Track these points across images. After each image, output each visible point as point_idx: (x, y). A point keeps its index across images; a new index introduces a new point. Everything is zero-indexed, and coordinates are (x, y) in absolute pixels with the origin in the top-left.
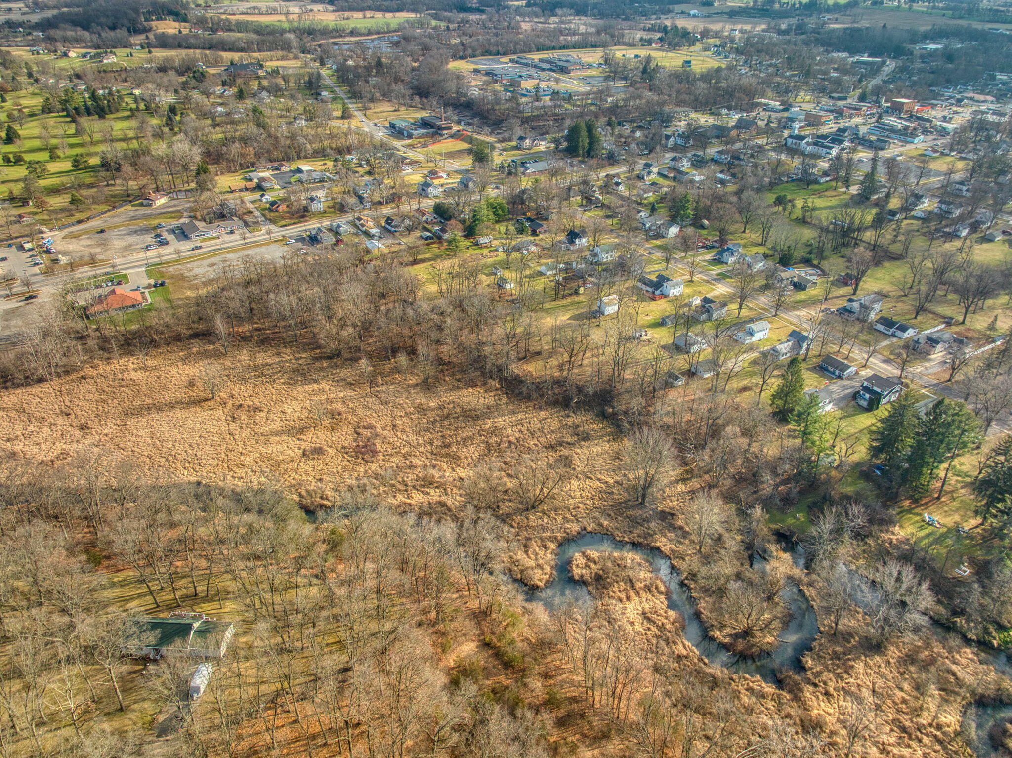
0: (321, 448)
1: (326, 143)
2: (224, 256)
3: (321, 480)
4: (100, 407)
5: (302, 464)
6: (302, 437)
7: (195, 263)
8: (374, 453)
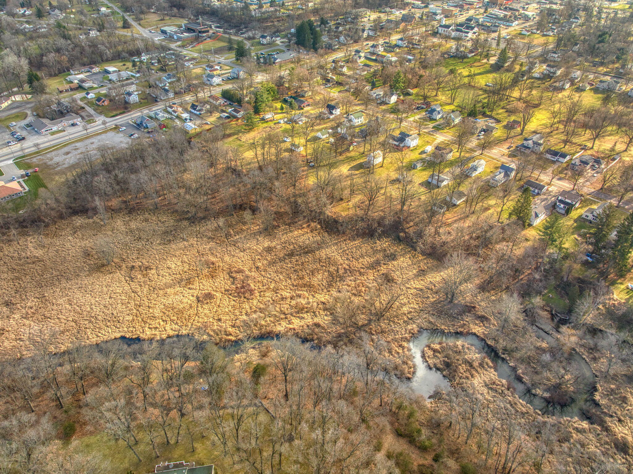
0: (210, 294)
1: (120, 48)
2: (73, 145)
3: (220, 320)
4: (16, 284)
5: (200, 309)
6: (191, 286)
7: (53, 153)
8: (252, 292)
